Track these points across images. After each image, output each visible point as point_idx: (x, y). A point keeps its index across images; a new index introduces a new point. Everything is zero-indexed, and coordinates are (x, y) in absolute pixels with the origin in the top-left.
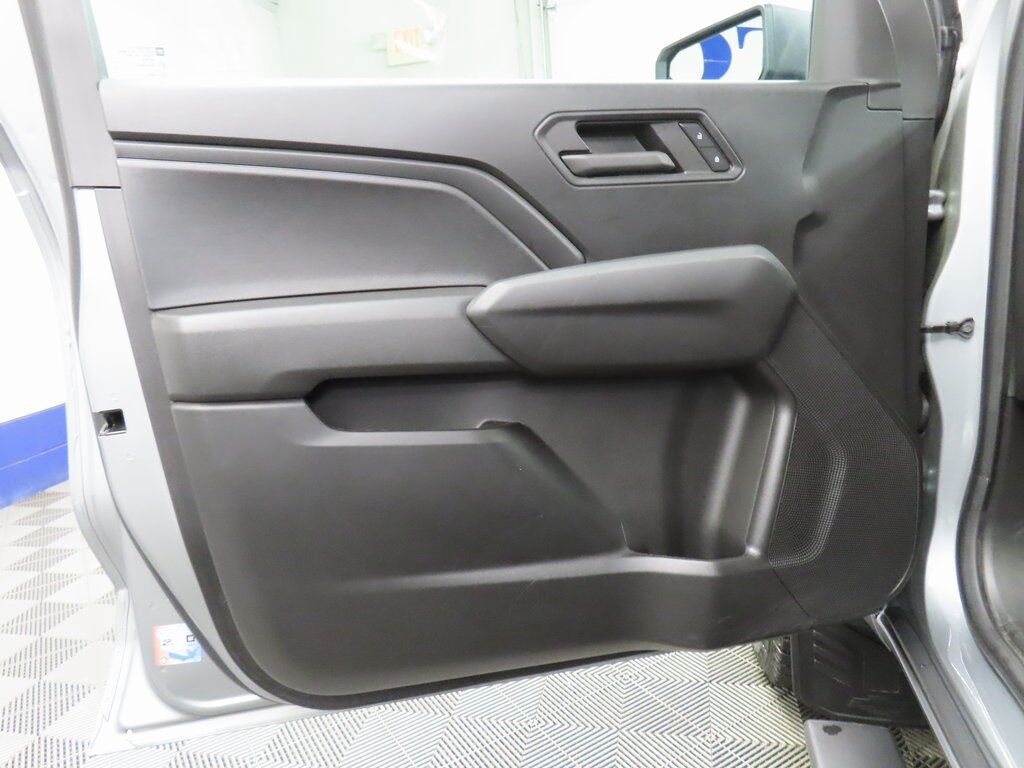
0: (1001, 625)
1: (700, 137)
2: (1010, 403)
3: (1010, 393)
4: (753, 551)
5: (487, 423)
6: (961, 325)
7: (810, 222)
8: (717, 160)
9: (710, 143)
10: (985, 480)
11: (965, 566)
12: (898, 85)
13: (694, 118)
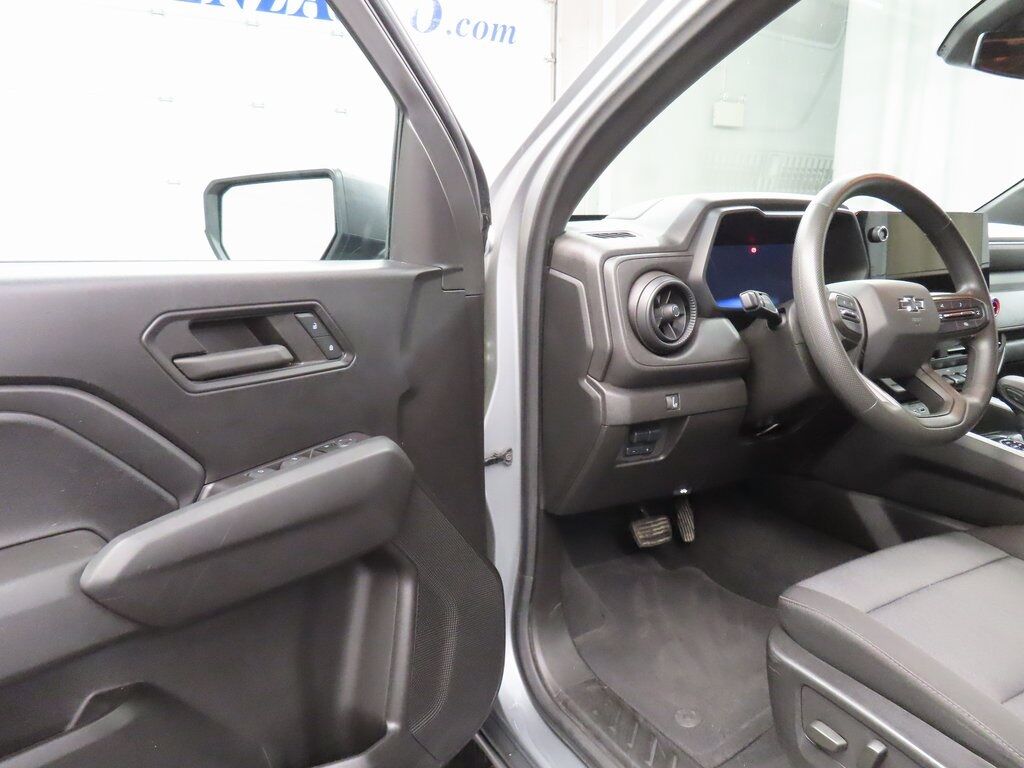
0: (555, 696)
1: (315, 327)
2: (542, 514)
3: (542, 507)
4: (392, 726)
5: (96, 697)
6: (504, 456)
7: (408, 395)
8: (331, 348)
9: (324, 331)
10: (529, 579)
11: (523, 652)
12: (461, 269)
13: (310, 309)
